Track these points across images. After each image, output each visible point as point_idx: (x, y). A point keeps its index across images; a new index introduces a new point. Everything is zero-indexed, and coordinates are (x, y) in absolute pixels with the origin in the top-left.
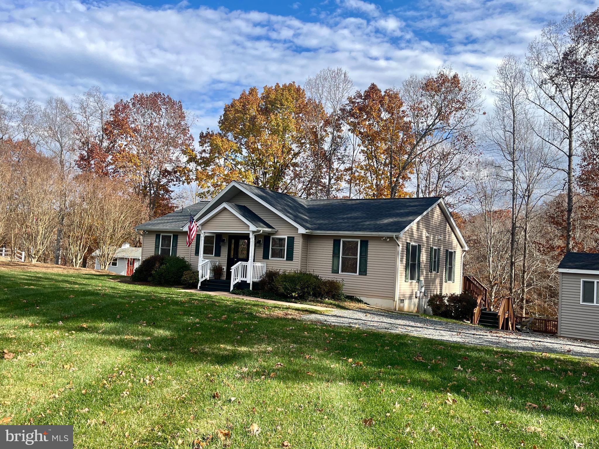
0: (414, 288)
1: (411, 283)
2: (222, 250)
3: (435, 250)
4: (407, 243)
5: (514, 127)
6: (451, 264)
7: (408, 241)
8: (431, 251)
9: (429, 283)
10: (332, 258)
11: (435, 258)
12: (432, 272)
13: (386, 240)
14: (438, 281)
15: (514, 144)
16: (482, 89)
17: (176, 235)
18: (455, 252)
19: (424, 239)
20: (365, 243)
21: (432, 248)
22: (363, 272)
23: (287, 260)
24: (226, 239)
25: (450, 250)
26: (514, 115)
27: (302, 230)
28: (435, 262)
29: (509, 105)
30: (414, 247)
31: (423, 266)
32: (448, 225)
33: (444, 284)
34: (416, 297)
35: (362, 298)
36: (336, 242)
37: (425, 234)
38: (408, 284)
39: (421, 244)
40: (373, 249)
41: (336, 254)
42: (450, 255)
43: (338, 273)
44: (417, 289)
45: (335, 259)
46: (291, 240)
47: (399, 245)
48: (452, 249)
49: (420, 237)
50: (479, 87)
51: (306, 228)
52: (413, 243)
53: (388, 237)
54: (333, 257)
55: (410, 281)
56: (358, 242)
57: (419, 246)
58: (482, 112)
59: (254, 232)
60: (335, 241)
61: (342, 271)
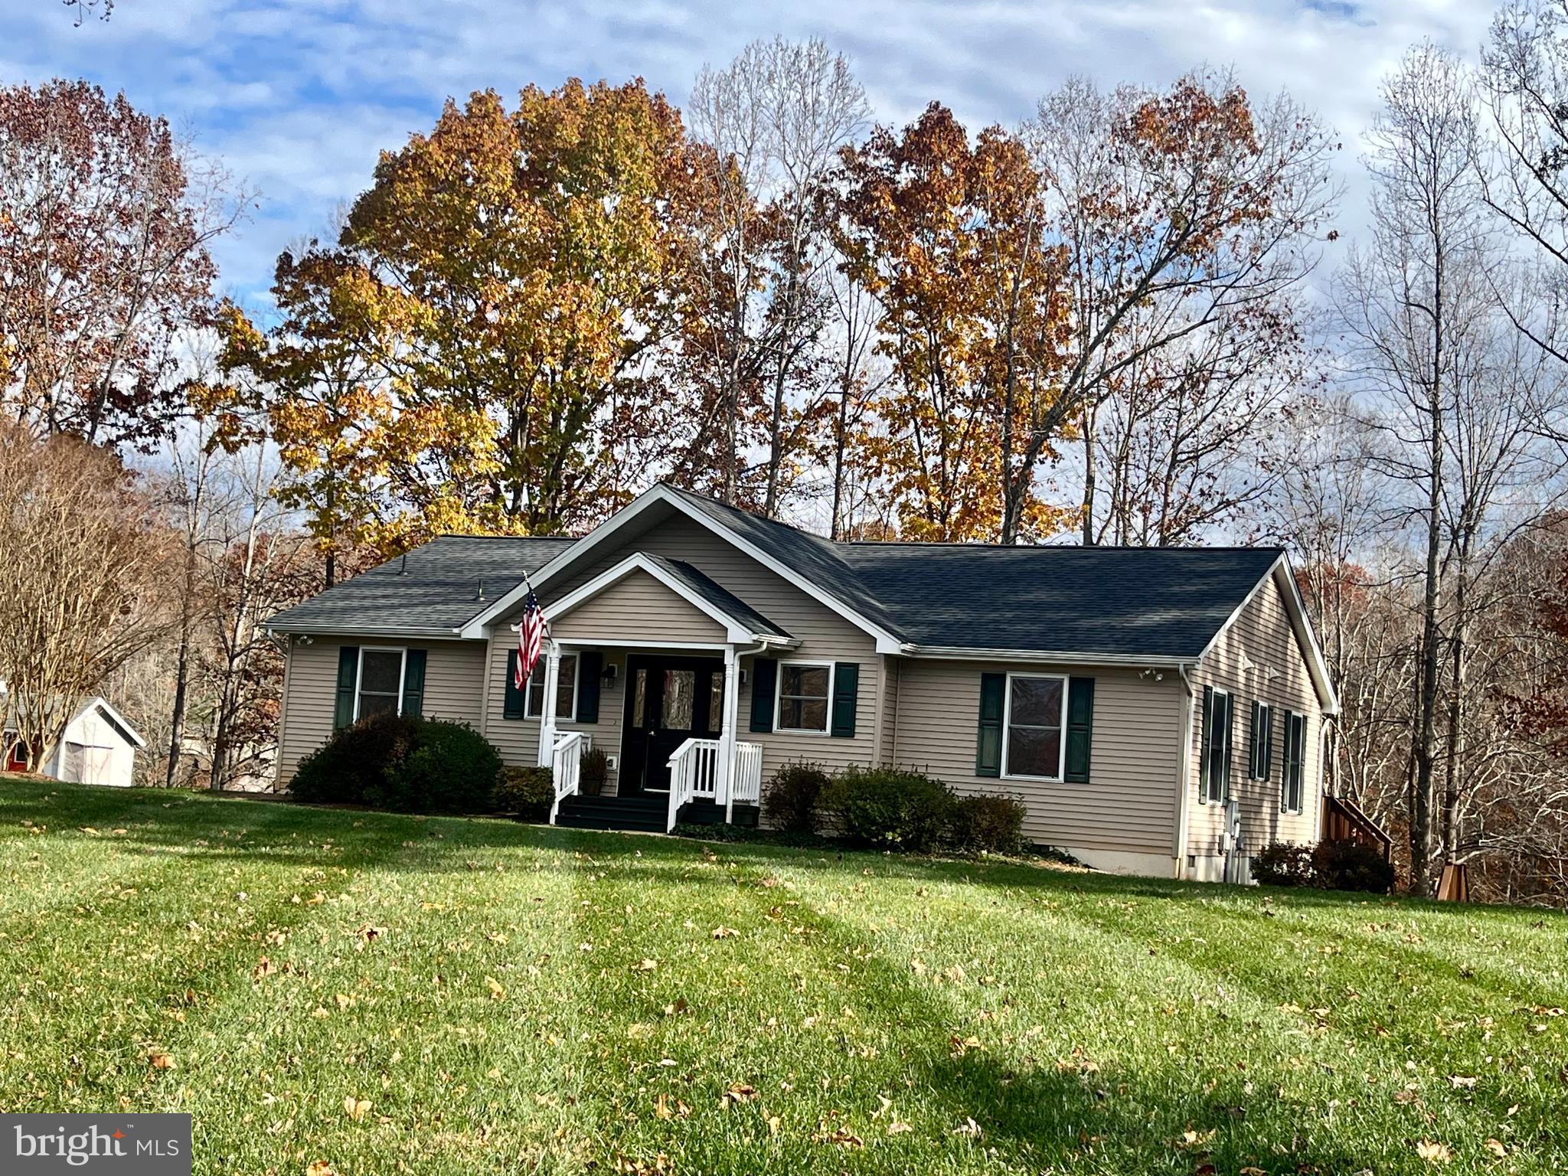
0: (1217, 825)
1: (1213, 807)
2: (602, 702)
3: (1263, 709)
4: (1206, 687)
5: (1438, 294)
6: (1295, 756)
7: (1209, 683)
8: (1254, 714)
9: (1249, 811)
10: (976, 731)
11: (1262, 736)
12: (1253, 779)
13: (1152, 677)
14: (1266, 809)
15: (1438, 351)
16: (1326, 150)
17: (420, 651)
18: (1305, 718)
19: (1241, 678)
20: (1083, 686)
21: (1255, 704)
22: (1079, 772)
23: (834, 734)
24: (620, 669)
25: (1294, 713)
26: (1439, 253)
27: (888, 645)
28: (1262, 744)
29: (1425, 217)
30: (1219, 698)
31: (1237, 760)
32: (1291, 634)
33: (1281, 816)
34: (1220, 852)
35: (1073, 853)
36: (992, 681)
37: (1244, 663)
38: (1206, 809)
39: (1234, 692)
40: (1107, 705)
41: (989, 717)
42: (1296, 727)
43: (998, 776)
44: (1222, 826)
45: (987, 733)
46: (848, 675)
47: (1190, 695)
48: (1298, 709)
49: (1233, 668)
50: (1316, 141)
51: (904, 640)
52: (1218, 690)
53: (1159, 670)
54: (981, 726)
55: (1210, 802)
56: (1061, 682)
57: (1231, 695)
58: (1324, 230)
59: (738, 647)
60: (986, 678)
61: (1011, 770)
